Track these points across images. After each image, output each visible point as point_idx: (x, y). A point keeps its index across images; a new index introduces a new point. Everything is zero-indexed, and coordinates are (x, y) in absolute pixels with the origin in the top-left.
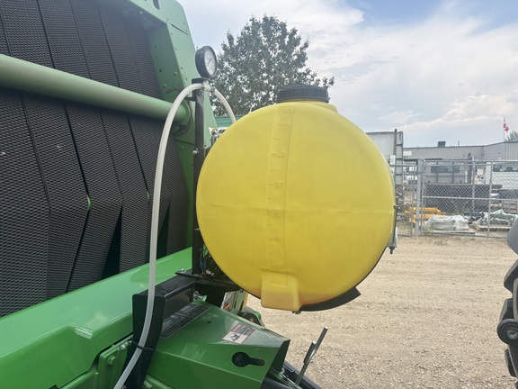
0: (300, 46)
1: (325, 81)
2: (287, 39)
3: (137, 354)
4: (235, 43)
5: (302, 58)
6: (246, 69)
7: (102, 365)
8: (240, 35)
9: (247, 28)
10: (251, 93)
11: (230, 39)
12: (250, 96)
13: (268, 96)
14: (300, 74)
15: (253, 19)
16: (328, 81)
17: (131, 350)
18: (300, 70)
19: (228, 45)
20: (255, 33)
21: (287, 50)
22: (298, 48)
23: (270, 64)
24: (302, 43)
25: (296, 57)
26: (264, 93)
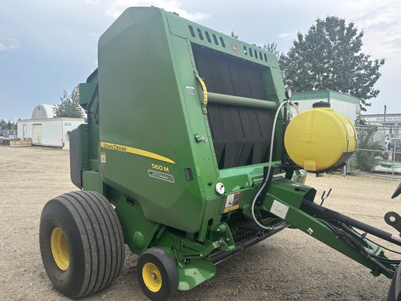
0: (356, 36)
1: (377, 62)
2: (345, 32)
3: (265, 184)
4: (304, 40)
5: (358, 45)
6: (312, 58)
7: (254, 186)
8: (307, 34)
9: (314, 28)
10: (315, 75)
11: (300, 37)
12: (313, 78)
13: (328, 76)
14: (356, 58)
15: (318, 21)
16: (379, 62)
17: (264, 181)
18: (356, 54)
19: (298, 41)
20: (319, 31)
21: (345, 40)
22: (354, 38)
23: (330, 52)
24: (358, 33)
25: (352, 45)
26: (325, 74)
